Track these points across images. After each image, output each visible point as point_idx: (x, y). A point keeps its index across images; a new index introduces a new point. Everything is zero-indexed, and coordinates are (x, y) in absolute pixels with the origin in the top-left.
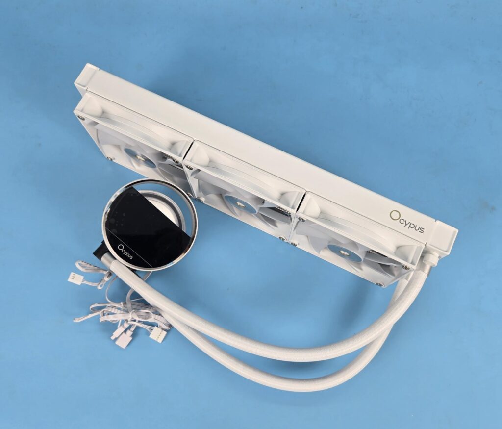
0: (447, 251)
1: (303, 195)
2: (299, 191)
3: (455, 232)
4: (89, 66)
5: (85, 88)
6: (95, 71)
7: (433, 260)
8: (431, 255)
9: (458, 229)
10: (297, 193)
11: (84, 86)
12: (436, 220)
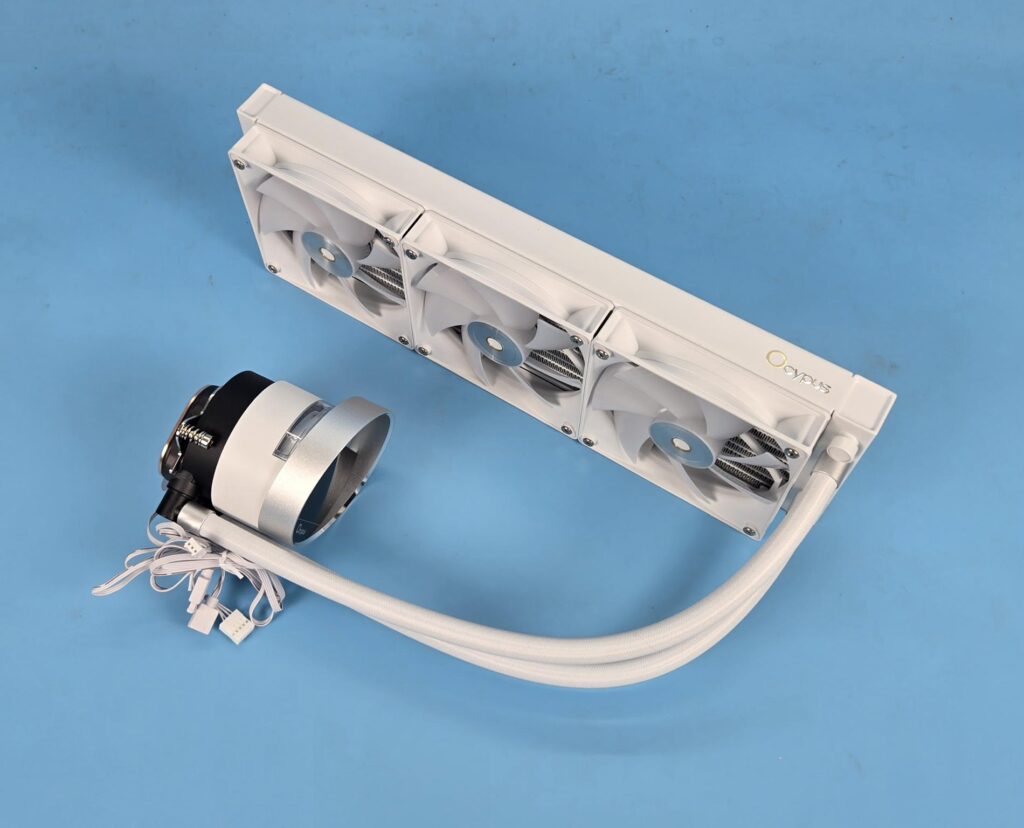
0: (873, 429)
1: (608, 312)
2: (602, 305)
3: (890, 398)
4: (265, 87)
5: (254, 119)
6: (275, 96)
7: (847, 447)
8: (844, 438)
9: (895, 392)
10: (597, 310)
11: (253, 116)
12: (854, 374)
